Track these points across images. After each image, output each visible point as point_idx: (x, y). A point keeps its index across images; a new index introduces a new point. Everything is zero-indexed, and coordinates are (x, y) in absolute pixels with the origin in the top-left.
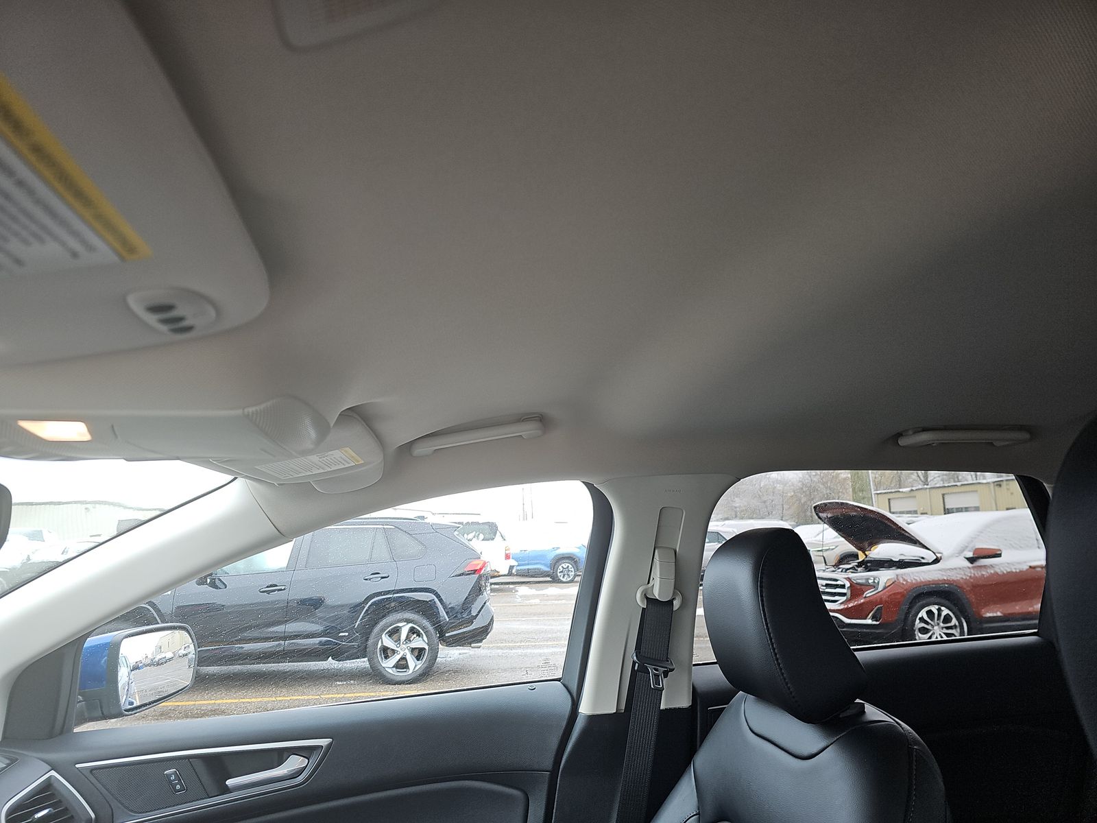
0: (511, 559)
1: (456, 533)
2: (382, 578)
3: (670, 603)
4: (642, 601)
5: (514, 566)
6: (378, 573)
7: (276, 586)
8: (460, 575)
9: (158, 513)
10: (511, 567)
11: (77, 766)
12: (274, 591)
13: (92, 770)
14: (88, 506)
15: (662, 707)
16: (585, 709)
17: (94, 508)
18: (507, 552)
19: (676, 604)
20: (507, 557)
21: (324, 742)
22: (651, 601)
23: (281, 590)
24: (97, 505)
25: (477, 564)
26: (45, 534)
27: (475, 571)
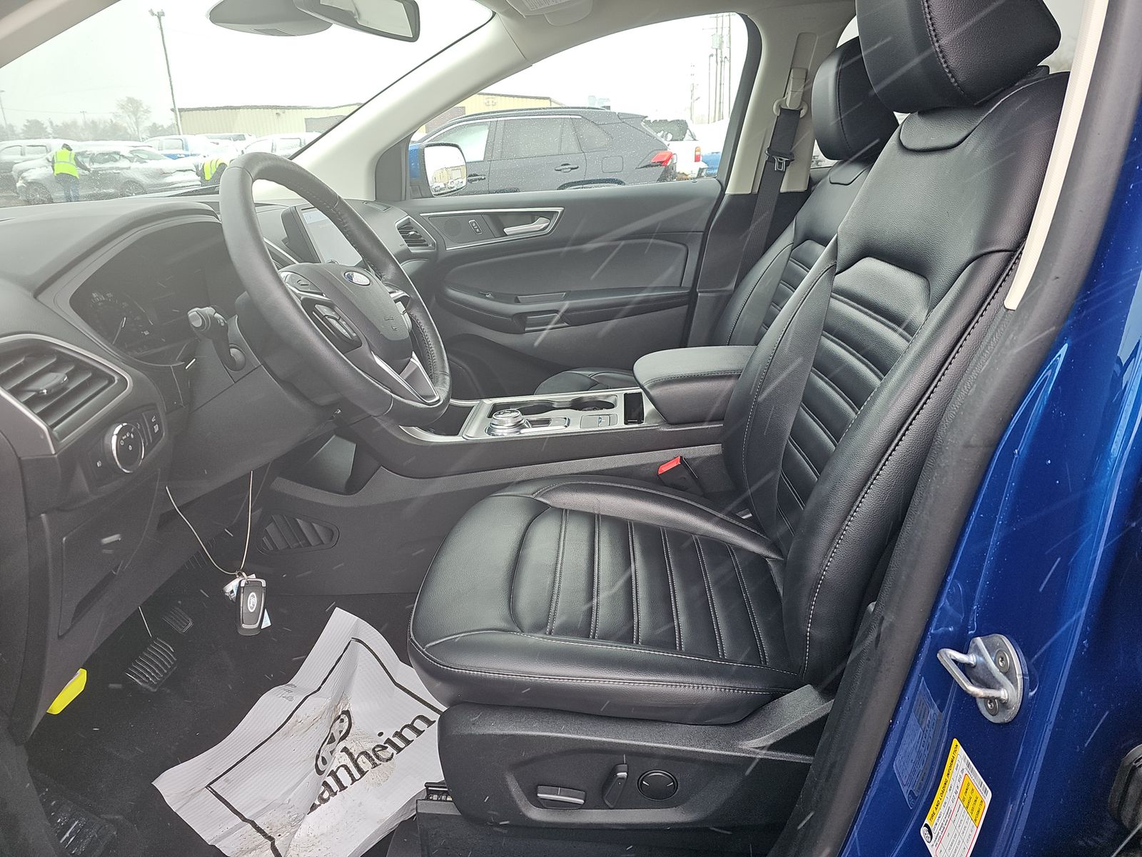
0: (701, 162)
1: (643, 124)
2: (572, 169)
3: (799, 112)
4: (777, 111)
5: (703, 169)
6: (568, 164)
7: (477, 175)
8: (646, 167)
9: (357, 107)
10: (701, 170)
11: (421, 215)
12: (476, 180)
13: (430, 217)
14: (278, 111)
15: (783, 190)
16: (729, 191)
17: (284, 113)
18: (698, 153)
19: (803, 113)
20: (697, 159)
21: (559, 210)
22: (783, 111)
23: (481, 179)
24: (286, 111)
25: (662, 155)
26: (246, 136)
27: (661, 163)
